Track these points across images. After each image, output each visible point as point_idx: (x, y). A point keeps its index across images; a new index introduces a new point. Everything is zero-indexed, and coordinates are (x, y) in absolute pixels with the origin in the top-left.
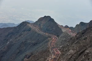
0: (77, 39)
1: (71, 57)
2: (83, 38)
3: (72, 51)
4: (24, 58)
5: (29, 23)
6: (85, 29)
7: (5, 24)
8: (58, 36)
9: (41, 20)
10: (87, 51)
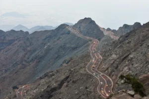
0: (120, 43)
1: (114, 63)
2: (127, 41)
3: (114, 56)
4: (63, 63)
5: (68, 26)
6: (129, 31)
7: (42, 27)
8: (99, 40)
9: (81, 22)
10: (131, 56)
